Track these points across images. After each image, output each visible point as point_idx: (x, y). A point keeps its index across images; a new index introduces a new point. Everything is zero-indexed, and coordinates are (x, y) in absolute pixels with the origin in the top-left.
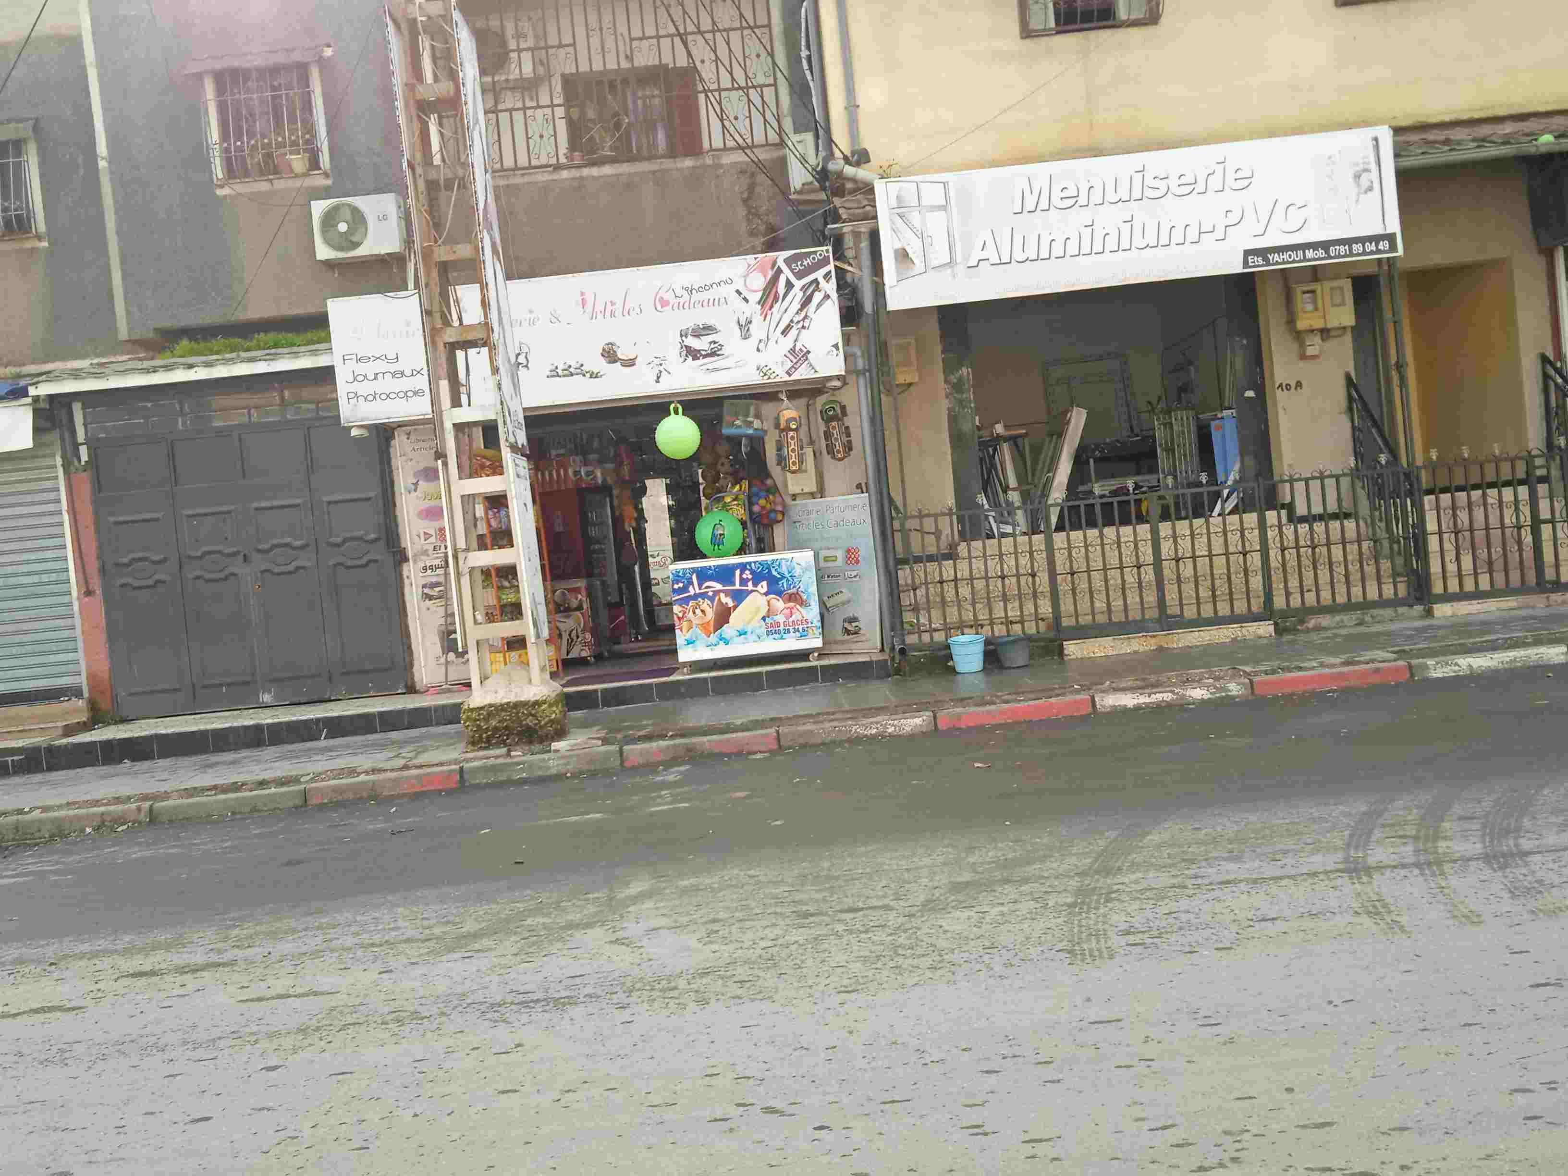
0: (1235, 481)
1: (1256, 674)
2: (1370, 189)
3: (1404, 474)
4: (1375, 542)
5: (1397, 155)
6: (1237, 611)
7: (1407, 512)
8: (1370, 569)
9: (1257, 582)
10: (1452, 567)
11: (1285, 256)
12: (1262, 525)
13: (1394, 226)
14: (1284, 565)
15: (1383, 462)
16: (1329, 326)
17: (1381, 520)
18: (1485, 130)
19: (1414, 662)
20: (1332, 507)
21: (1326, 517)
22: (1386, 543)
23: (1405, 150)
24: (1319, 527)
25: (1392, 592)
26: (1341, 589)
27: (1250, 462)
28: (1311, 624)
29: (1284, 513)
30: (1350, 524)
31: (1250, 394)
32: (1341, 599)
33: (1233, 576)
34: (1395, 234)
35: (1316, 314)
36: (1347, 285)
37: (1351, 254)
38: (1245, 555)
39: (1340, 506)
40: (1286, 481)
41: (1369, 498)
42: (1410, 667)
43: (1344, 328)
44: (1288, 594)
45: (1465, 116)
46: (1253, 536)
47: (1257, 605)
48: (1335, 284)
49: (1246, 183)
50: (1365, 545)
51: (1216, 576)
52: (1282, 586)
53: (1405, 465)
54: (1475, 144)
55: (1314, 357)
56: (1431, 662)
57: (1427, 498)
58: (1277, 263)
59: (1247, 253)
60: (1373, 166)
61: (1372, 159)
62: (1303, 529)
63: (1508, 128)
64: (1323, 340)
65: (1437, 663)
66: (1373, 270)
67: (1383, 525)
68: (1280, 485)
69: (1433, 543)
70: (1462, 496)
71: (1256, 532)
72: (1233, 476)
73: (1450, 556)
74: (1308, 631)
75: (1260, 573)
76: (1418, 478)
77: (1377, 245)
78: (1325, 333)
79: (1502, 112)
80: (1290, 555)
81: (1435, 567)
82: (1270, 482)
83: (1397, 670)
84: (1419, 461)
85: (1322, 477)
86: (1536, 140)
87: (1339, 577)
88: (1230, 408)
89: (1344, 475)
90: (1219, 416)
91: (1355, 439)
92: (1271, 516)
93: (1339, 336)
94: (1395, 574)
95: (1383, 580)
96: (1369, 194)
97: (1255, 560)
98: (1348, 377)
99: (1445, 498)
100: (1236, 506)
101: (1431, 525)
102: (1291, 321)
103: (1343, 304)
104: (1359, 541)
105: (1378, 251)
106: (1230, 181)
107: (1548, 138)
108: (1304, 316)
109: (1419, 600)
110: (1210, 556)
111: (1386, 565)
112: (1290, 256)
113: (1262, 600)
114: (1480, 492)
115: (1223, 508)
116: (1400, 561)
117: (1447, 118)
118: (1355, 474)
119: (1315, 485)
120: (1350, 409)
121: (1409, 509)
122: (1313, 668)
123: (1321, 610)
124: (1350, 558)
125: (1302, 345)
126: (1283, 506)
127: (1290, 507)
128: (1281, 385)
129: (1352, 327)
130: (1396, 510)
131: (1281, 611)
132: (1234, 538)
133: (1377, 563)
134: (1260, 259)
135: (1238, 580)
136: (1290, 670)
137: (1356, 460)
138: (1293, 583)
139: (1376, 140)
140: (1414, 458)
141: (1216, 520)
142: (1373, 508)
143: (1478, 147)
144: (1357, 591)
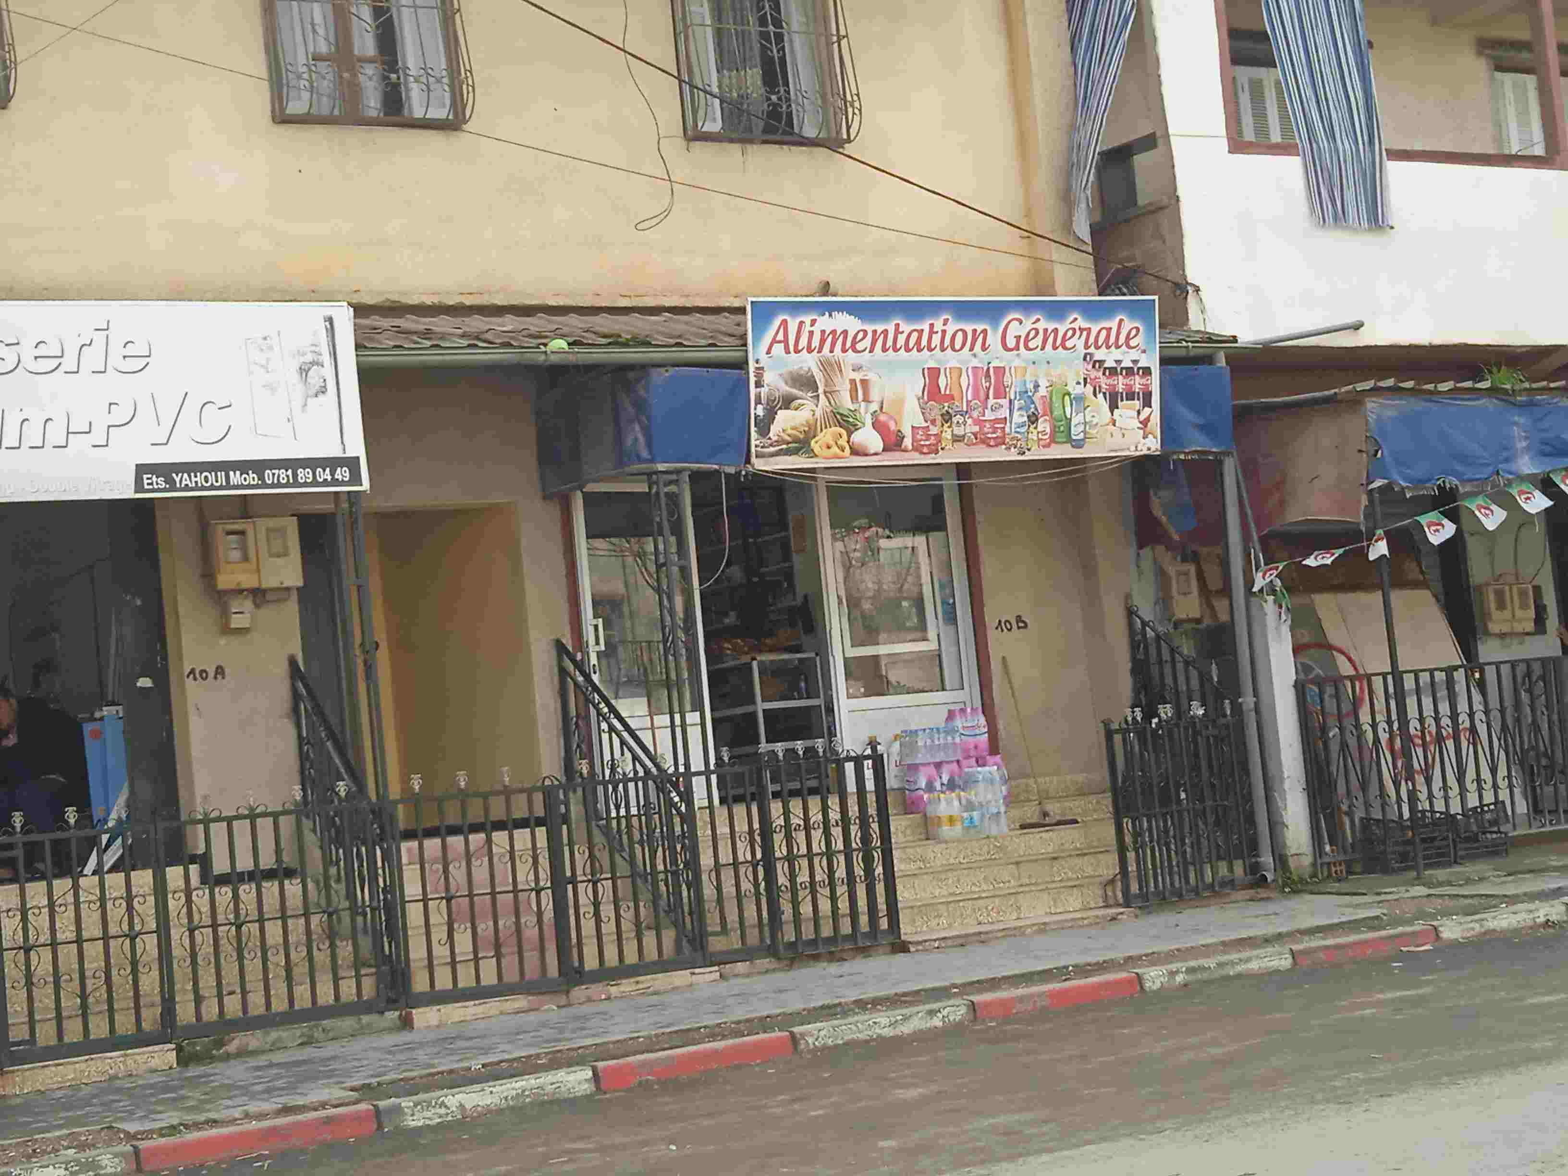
0: (119, 821)
1: (147, 1135)
2: (323, 390)
3: (373, 812)
4: (330, 915)
5: (358, 347)
6: (120, 1030)
7: (376, 868)
8: (322, 957)
9: (150, 981)
10: (441, 952)
11: (200, 479)
12: (160, 889)
13: (356, 447)
14: (193, 955)
15: (343, 794)
16: (264, 586)
17: (338, 881)
18: (476, 323)
19: (382, 1104)
20: (267, 861)
21: (258, 876)
22: (346, 917)
23: (372, 340)
24: (247, 891)
25: (354, 991)
26: (279, 988)
27: (146, 790)
28: (232, 1048)
29: (194, 869)
30: (293, 888)
31: (145, 682)
32: (279, 1005)
33: (114, 972)
34: (358, 458)
35: (245, 565)
36: (291, 526)
37: (296, 484)
38: (133, 940)
39: (279, 860)
40: (200, 822)
41: (321, 848)
42: (377, 1111)
43: (288, 589)
44: (198, 1000)
45: (451, 301)
46: (146, 908)
47: (151, 1017)
48: (272, 523)
49: (140, 363)
50: (315, 920)
51: (88, 974)
52: (189, 986)
53: (374, 798)
54: (465, 342)
55: (241, 631)
56: (406, 1103)
57: (405, 846)
58: (187, 488)
59: (141, 469)
60: (327, 359)
61: (325, 349)
62: (224, 894)
63: (509, 323)
64: (257, 606)
65: (415, 1106)
66: (328, 507)
67: (342, 887)
68: (189, 828)
69: (414, 914)
70: (456, 842)
71: (151, 900)
72: (118, 812)
73: (439, 934)
74: (228, 1057)
75: (155, 966)
76: (392, 818)
77: (332, 474)
78: (259, 595)
79: (500, 300)
80: (204, 936)
81: (417, 952)
82: (175, 824)
83: (357, 1118)
84: (395, 791)
85: (253, 817)
86: (545, 345)
87: (277, 972)
88: (113, 704)
89: (285, 813)
90: (97, 715)
91: (303, 757)
92: (174, 874)
93: (278, 601)
94: (358, 964)
95: (342, 973)
96: (321, 397)
97: (149, 945)
98: (292, 662)
99: (432, 845)
100: (122, 858)
101: (412, 889)
102: (208, 575)
103: (285, 554)
104: (306, 915)
105: (335, 482)
106: (115, 360)
107: (560, 344)
108: (230, 567)
109: (392, 1003)
110: (79, 941)
111: (345, 950)
112: (206, 480)
113: (159, 1010)
114: (483, 836)
115: (100, 863)
116: (366, 943)
117: (428, 301)
118: (302, 810)
119: (242, 828)
120: (295, 710)
121: (379, 864)
122: (233, 1121)
123: (247, 1023)
124: (292, 939)
125: (225, 613)
126: (193, 859)
127: (205, 861)
128: (192, 671)
129: (298, 589)
130: (361, 865)
131: (188, 1027)
132: (117, 912)
133: (332, 946)
134: (161, 480)
135: (121, 977)
136: (197, 1126)
137: (304, 790)
138: (207, 981)
139: (330, 320)
140: (386, 786)
141: (88, 882)
142: (328, 862)
143: (470, 346)
144: (302, 992)
